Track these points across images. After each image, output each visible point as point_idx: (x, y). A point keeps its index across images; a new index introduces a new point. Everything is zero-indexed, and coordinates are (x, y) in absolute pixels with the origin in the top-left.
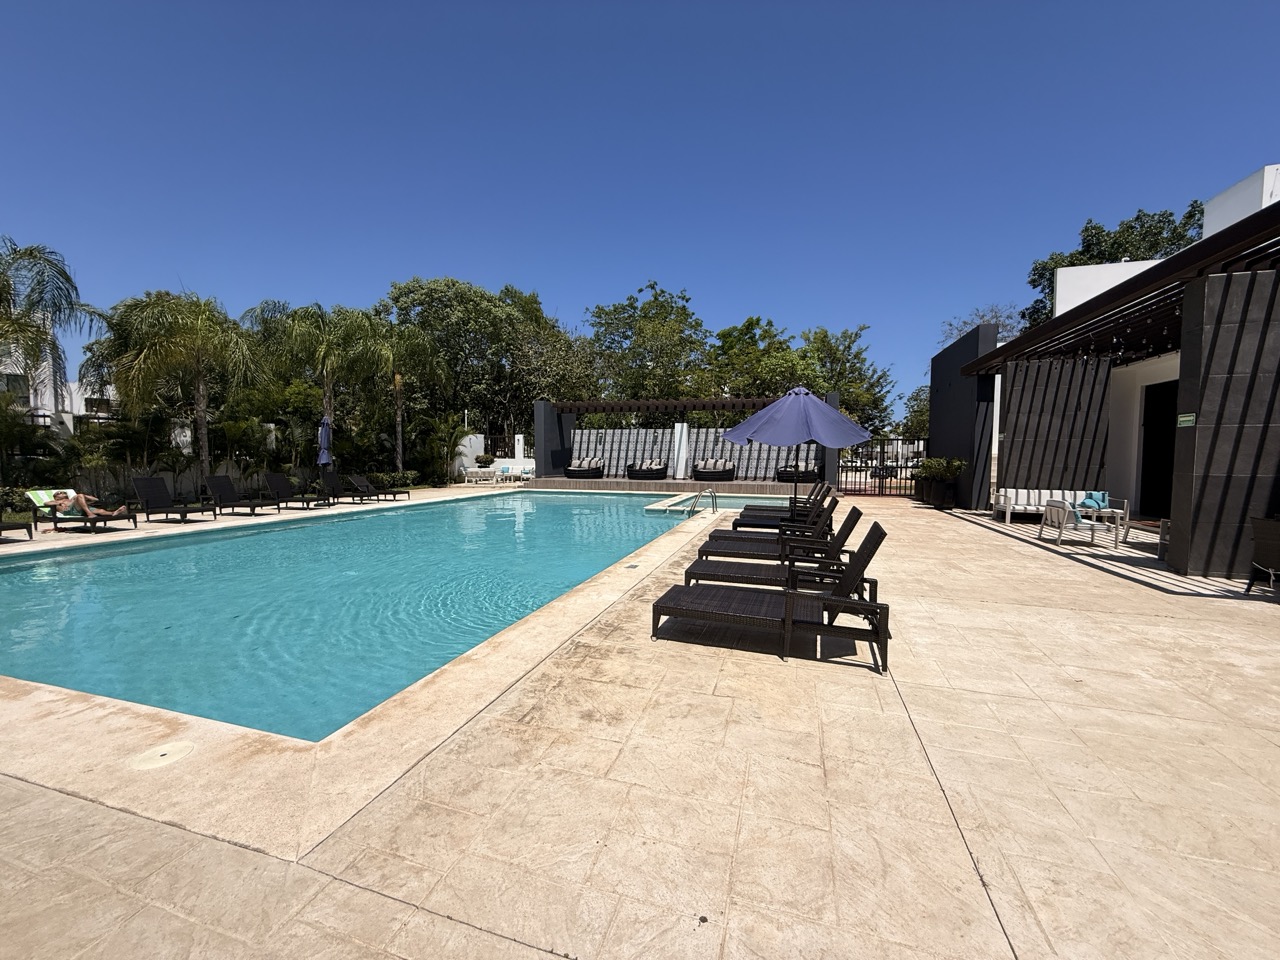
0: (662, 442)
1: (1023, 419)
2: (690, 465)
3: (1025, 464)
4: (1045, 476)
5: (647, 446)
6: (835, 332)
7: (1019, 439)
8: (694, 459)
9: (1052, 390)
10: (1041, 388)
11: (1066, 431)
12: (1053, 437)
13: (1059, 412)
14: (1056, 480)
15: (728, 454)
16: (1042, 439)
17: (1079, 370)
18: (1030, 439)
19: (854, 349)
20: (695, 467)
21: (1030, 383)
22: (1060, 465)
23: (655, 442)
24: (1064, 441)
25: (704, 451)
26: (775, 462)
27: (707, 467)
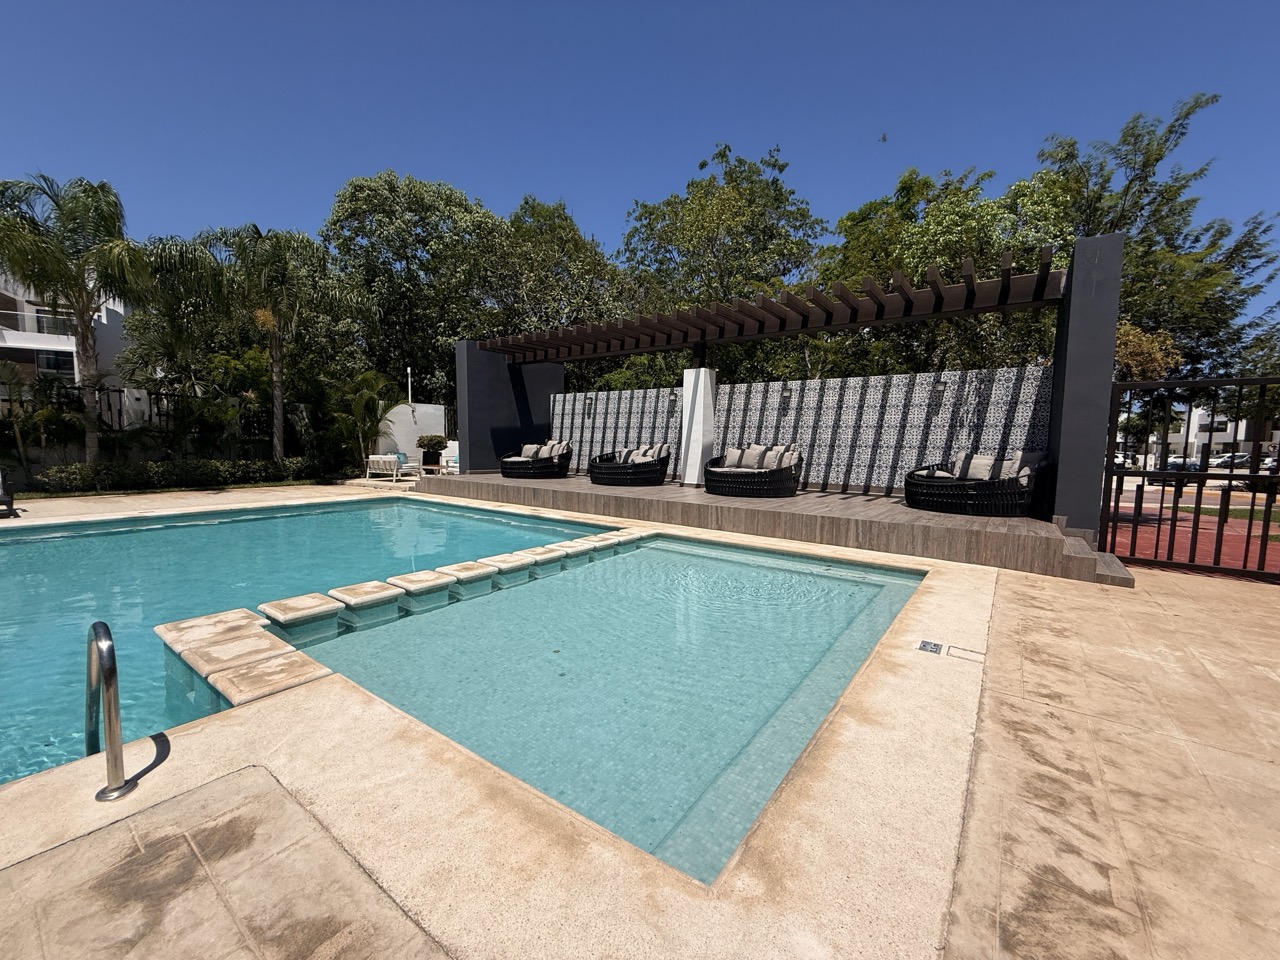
2: (712, 456)
5: (659, 420)
8: (721, 447)
25: (760, 428)
26: (915, 452)
27: (744, 462)
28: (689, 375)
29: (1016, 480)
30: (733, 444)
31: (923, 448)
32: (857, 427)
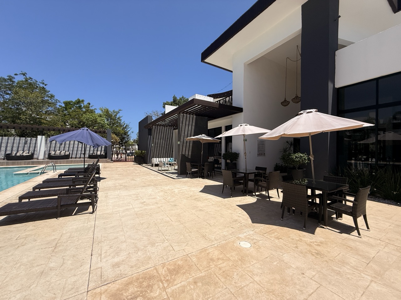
0: (30, 143)
1: (157, 141)
2: (47, 153)
3: (158, 152)
4: (162, 155)
5: (20, 145)
6: (111, 110)
7: (156, 146)
8: (50, 151)
9: (163, 134)
10: (160, 133)
11: (166, 144)
12: (163, 145)
13: (164, 140)
14: (164, 156)
15: (67, 149)
16: (161, 146)
17: (168, 130)
18: (159, 146)
19: (118, 116)
20: (49, 154)
21: (158, 132)
22: (165, 152)
23: (26, 143)
24: (165, 146)
25: (55, 147)
26: (88, 151)
27: (56, 154)
28: (38, 136)
29: (103, 154)
30: (52, 151)
31: (90, 151)
32: (78, 148)
